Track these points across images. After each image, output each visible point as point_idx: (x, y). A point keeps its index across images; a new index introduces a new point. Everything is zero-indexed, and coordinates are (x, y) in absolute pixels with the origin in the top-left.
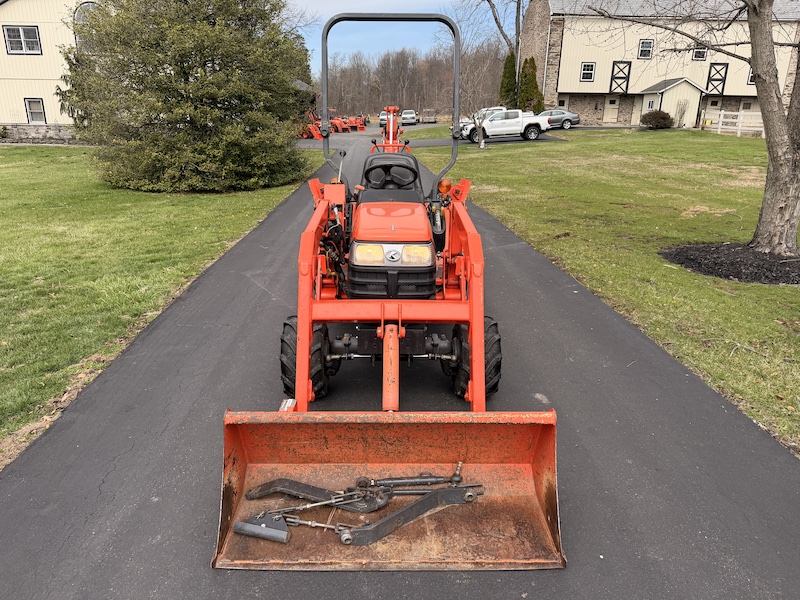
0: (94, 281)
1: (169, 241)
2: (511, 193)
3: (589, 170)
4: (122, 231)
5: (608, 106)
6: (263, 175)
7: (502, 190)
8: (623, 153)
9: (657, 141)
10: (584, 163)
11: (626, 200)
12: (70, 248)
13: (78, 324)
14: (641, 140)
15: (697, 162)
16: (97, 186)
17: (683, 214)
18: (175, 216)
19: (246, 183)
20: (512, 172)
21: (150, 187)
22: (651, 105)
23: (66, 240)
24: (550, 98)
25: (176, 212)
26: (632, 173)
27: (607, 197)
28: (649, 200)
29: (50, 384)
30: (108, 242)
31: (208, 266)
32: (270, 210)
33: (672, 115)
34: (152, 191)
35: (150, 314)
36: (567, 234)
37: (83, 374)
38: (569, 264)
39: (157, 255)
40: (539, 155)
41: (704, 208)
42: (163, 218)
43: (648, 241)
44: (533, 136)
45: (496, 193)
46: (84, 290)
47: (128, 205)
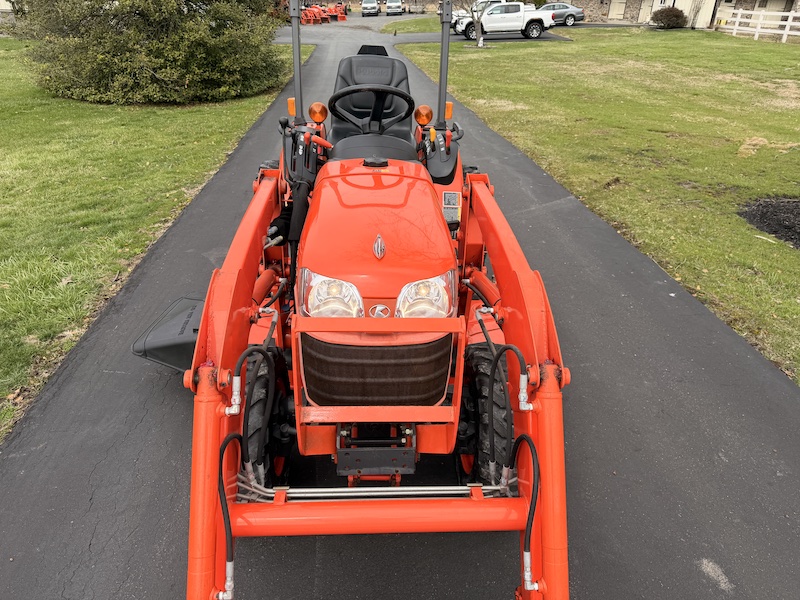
1: (111, 187)
2: (530, 112)
3: (607, 80)
7: (519, 107)
8: (637, 58)
9: (670, 44)
10: (600, 70)
11: (666, 127)
14: (652, 41)
15: (725, 73)
16: (33, 94)
17: (741, 149)
18: (124, 143)
19: (214, 92)
20: (522, 80)
27: (641, 120)
28: (690, 125)
30: (33, 185)
31: (159, 234)
33: (686, 13)
34: (100, 102)
35: (69, 334)
36: (617, 180)
38: (639, 234)
39: (93, 214)
41: (761, 140)
43: (718, 193)
44: (535, 33)
45: (512, 112)
47: (67, 123)
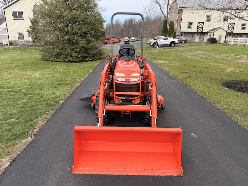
0: (42, 90)
1: (64, 78)
2: (169, 63)
3: (192, 56)
4: (49, 74)
5: (196, 36)
6: (91, 57)
7: (166, 62)
8: (202, 51)
9: (212, 47)
10: (190, 54)
11: (206, 66)
12: (33, 80)
13: (38, 105)
14: (208, 47)
15: (227, 54)
16: (40, 60)
17: (226, 71)
18: (65, 70)
19: (86, 59)
20: (168, 56)
21: (56, 60)
22: (210, 35)
23: (32, 77)
24: (178, 33)
25: (65, 68)
26: (206, 57)
27: (200, 65)
28: (213, 66)
29: (31, 126)
30: (45, 78)
31: (77, 86)
32: (94, 68)
33: (217, 39)
34: (57, 62)
35: (60, 102)
36: (190, 77)
37: (40, 123)
38: (193, 87)
39: (61, 82)
40: (175, 51)
41: (232, 69)
42: (61, 70)
43: (216, 80)
44: (173, 45)
45: (164, 63)
46: (39, 94)
47: (50, 66)
